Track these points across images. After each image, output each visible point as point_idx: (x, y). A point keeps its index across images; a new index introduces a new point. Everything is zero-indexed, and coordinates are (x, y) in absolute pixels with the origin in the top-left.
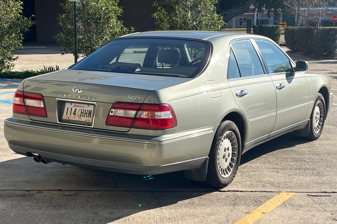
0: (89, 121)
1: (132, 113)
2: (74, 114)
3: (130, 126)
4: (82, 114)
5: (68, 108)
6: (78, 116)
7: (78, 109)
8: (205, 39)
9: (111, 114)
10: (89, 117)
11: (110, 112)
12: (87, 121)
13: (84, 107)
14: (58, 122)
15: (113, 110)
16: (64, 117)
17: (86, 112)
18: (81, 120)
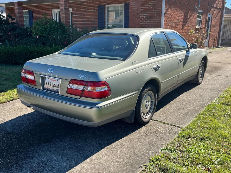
0: (58, 90)
1: (81, 87)
2: (50, 85)
3: (80, 95)
4: (54, 85)
5: (47, 81)
6: (52, 86)
7: (52, 82)
8: (135, 34)
9: (69, 87)
10: (58, 87)
11: (68, 86)
12: (57, 90)
13: (55, 81)
14: (42, 89)
15: (70, 85)
16: (45, 86)
17: (56, 84)
18: (54, 89)
